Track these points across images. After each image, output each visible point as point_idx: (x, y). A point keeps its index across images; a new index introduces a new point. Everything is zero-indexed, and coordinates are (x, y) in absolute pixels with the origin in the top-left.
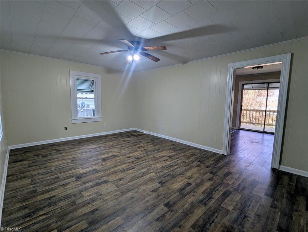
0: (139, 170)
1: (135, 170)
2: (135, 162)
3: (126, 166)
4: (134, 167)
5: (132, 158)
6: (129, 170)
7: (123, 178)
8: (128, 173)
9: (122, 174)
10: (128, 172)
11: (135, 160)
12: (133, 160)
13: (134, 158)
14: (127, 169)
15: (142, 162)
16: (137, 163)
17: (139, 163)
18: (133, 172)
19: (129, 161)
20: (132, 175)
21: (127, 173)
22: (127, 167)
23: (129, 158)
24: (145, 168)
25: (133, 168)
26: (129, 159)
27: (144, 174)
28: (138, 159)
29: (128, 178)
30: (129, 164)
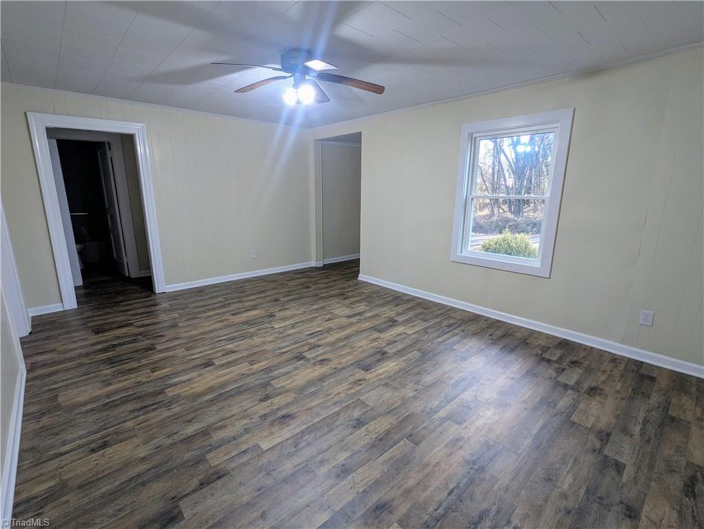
0: (300, 332)
1: (308, 331)
2: (306, 348)
3: (326, 338)
4: (309, 337)
5: (313, 358)
6: (317, 332)
7: (327, 321)
8: (319, 327)
9: (329, 325)
10: (320, 329)
11: (304, 354)
12: (311, 354)
13: (309, 359)
14: (323, 333)
15: (291, 347)
16: (302, 346)
17: (299, 345)
18: (312, 328)
19: (321, 350)
20: (313, 324)
21: (321, 326)
22: (322, 336)
23: (322, 360)
24: (289, 335)
25: (311, 334)
26: (320, 355)
27: (293, 326)
28: (300, 357)
29: (318, 321)
30: (320, 342)
